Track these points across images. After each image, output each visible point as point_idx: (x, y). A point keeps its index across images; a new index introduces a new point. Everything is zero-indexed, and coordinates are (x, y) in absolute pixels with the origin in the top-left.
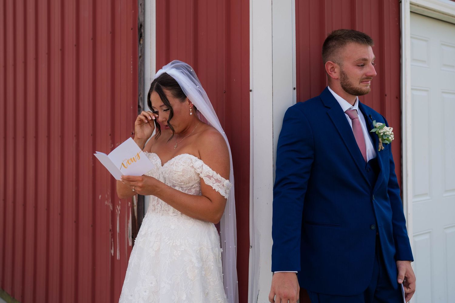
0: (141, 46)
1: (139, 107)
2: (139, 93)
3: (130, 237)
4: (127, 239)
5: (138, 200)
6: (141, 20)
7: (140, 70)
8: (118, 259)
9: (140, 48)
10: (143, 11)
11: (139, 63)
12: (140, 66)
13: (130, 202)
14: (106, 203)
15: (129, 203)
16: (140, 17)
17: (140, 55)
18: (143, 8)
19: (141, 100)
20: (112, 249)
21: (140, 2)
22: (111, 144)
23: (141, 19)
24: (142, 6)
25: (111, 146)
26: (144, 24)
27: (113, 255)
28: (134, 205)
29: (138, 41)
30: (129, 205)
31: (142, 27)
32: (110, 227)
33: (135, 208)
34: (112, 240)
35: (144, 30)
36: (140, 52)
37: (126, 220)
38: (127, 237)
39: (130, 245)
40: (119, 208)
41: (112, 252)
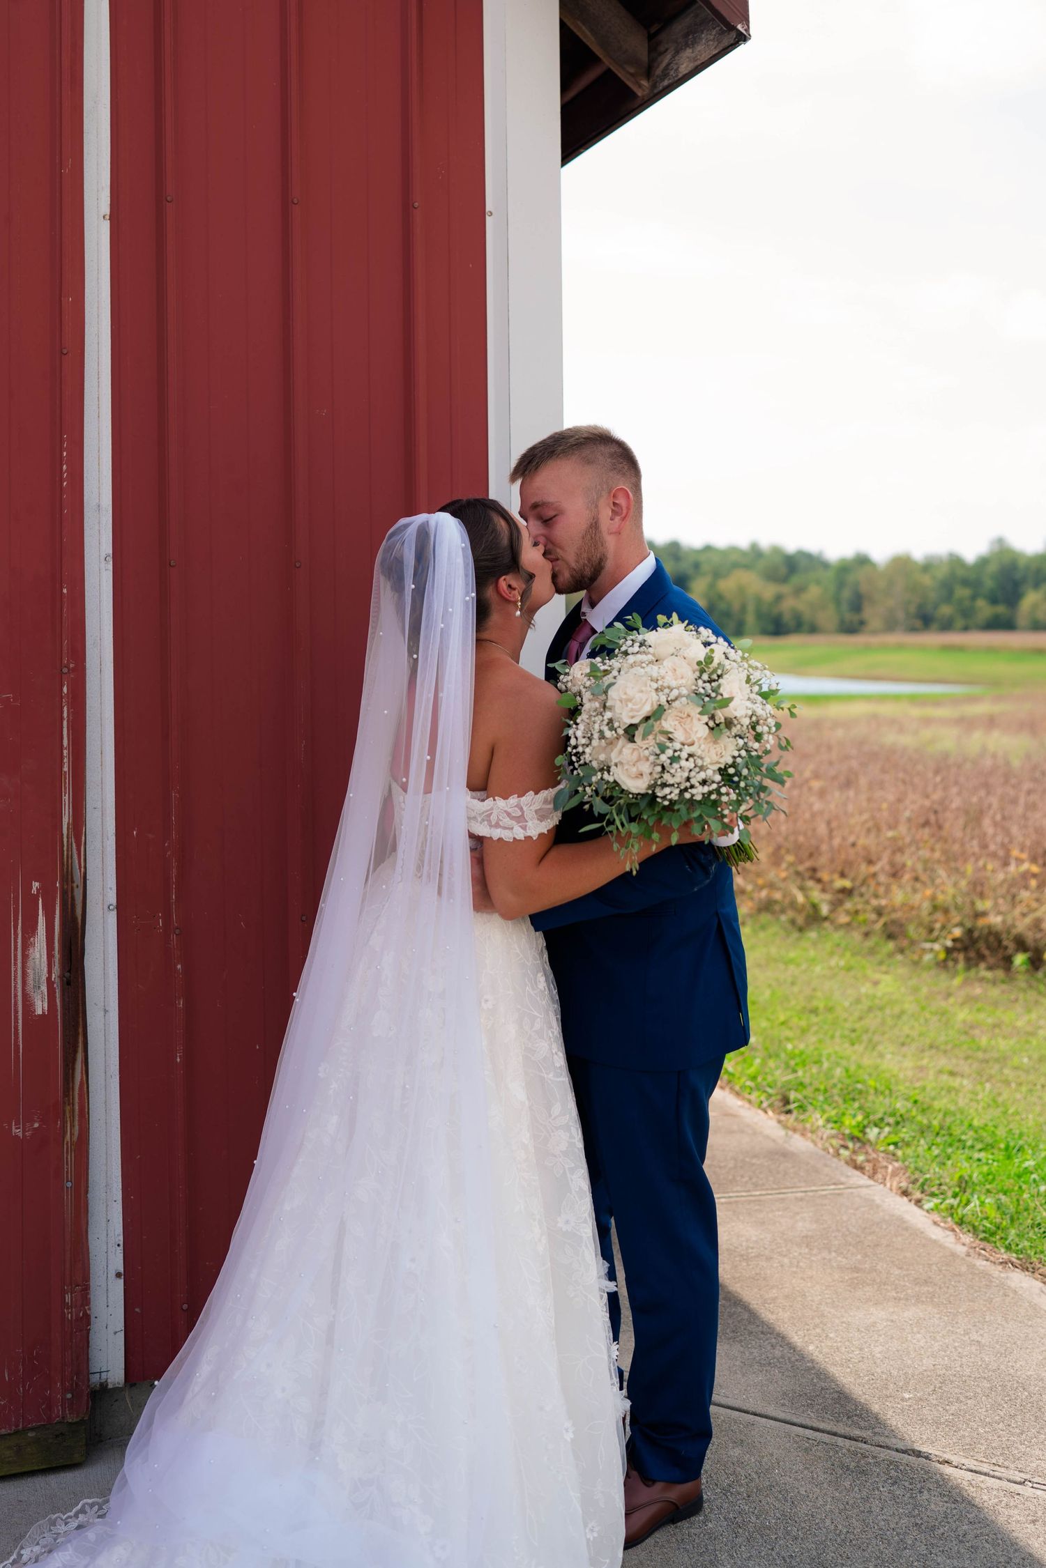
15: (36, 885)
30: (34, 891)
33: (79, 893)
37: (20, 940)
38: (24, 990)
39: (39, 1012)
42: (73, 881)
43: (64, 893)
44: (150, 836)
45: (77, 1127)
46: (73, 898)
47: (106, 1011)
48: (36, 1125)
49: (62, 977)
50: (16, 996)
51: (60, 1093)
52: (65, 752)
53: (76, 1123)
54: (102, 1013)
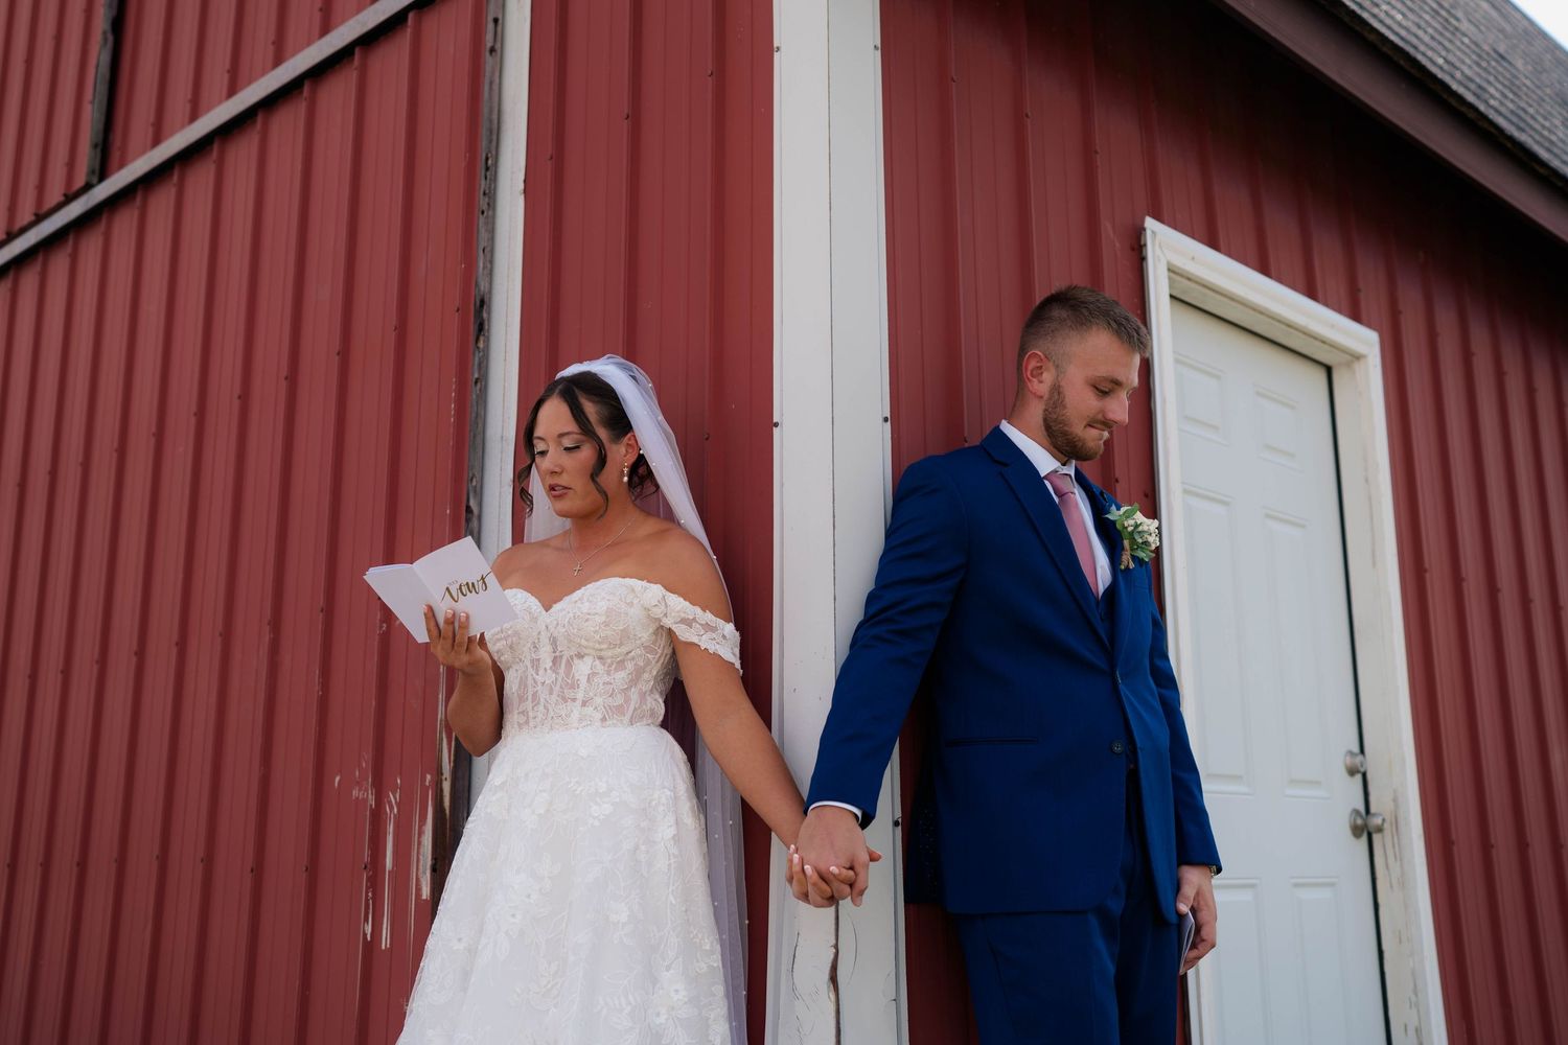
0: (481, 354)
1: (469, 510)
2: (471, 475)
3: (425, 873)
4: (418, 880)
5: (455, 761)
6: (482, 288)
7: (474, 415)
8: (383, 947)
9: (477, 359)
10: (489, 266)
11: (474, 396)
12: (475, 404)
13: (432, 775)
14: (355, 793)
15: (429, 777)
16: (480, 280)
17: (476, 376)
18: (488, 258)
19: (475, 492)
20: (366, 920)
21: (482, 244)
22: (382, 622)
23: (483, 285)
24: (489, 256)
25: (381, 627)
26: (490, 299)
27: (369, 939)
28: (444, 778)
29: (472, 338)
30: (427, 784)
31: (485, 307)
32: (366, 858)
33: (447, 786)
34: (370, 894)
35: (489, 313)
36: (476, 367)
37: (418, 826)
38: (416, 874)
39: (424, 897)
40: (395, 799)
41: (369, 929)
42: (442, 774)
43: (436, 785)
46: (442, 790)
50: (413, 879)
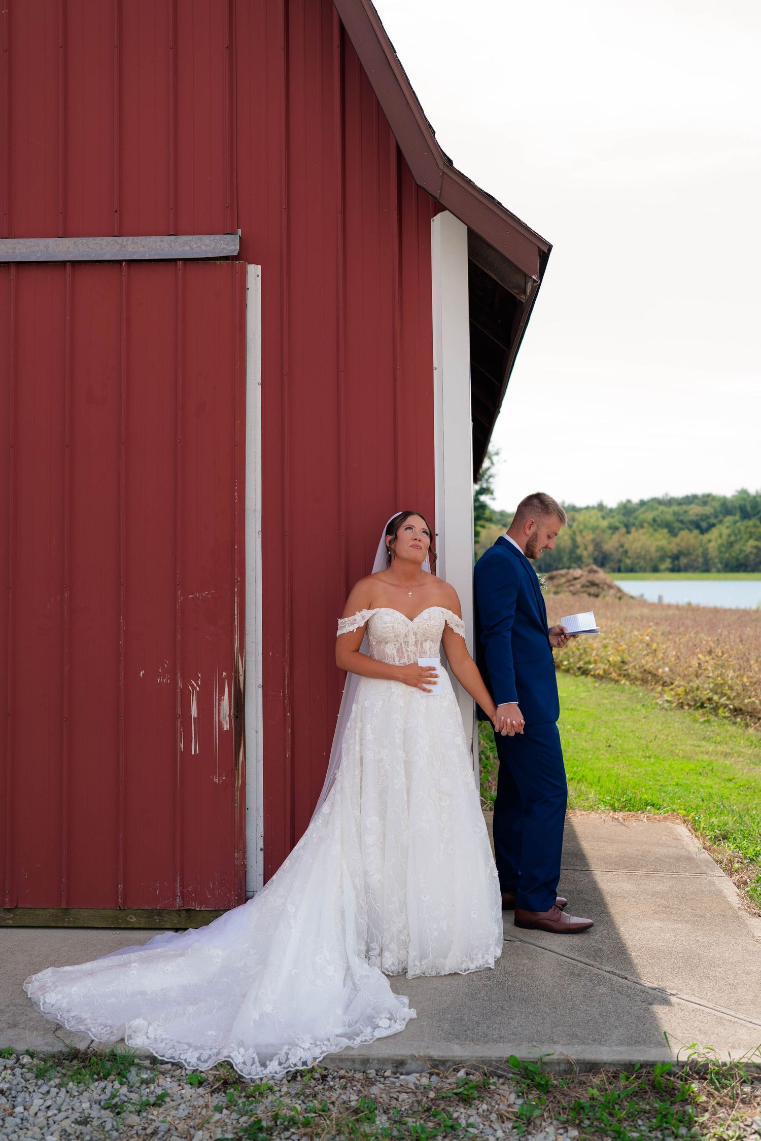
8: (193, 753)
13: (227, 672)
14: (160, 680)
15: (224, 674)
20: (181, 742)
25: (181, 598)
27: (182, 750)
30: (223, 676)
32: (179, 712)
33: (242, 679)
34: (182, 729)
37: (217, 697)
38: (219, 719)
39: (225, 729)
40: (197, 684)
41: (182, 746)
42: (239, 673)
43: (235, 678)
44: (277, 655)
45: (240, 781)
46: (239, 680)
47: (257, 732)
48: (224, 778)
49: (234, 714)
50: (216, 721)
51: (234, 765)
52: (236, 616)
53: (240, 779)
54: (255, 733)
